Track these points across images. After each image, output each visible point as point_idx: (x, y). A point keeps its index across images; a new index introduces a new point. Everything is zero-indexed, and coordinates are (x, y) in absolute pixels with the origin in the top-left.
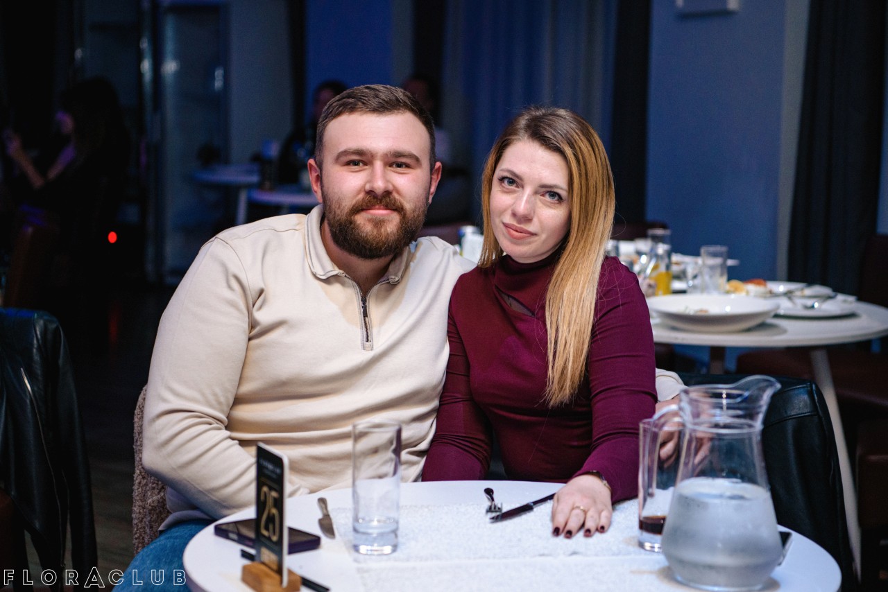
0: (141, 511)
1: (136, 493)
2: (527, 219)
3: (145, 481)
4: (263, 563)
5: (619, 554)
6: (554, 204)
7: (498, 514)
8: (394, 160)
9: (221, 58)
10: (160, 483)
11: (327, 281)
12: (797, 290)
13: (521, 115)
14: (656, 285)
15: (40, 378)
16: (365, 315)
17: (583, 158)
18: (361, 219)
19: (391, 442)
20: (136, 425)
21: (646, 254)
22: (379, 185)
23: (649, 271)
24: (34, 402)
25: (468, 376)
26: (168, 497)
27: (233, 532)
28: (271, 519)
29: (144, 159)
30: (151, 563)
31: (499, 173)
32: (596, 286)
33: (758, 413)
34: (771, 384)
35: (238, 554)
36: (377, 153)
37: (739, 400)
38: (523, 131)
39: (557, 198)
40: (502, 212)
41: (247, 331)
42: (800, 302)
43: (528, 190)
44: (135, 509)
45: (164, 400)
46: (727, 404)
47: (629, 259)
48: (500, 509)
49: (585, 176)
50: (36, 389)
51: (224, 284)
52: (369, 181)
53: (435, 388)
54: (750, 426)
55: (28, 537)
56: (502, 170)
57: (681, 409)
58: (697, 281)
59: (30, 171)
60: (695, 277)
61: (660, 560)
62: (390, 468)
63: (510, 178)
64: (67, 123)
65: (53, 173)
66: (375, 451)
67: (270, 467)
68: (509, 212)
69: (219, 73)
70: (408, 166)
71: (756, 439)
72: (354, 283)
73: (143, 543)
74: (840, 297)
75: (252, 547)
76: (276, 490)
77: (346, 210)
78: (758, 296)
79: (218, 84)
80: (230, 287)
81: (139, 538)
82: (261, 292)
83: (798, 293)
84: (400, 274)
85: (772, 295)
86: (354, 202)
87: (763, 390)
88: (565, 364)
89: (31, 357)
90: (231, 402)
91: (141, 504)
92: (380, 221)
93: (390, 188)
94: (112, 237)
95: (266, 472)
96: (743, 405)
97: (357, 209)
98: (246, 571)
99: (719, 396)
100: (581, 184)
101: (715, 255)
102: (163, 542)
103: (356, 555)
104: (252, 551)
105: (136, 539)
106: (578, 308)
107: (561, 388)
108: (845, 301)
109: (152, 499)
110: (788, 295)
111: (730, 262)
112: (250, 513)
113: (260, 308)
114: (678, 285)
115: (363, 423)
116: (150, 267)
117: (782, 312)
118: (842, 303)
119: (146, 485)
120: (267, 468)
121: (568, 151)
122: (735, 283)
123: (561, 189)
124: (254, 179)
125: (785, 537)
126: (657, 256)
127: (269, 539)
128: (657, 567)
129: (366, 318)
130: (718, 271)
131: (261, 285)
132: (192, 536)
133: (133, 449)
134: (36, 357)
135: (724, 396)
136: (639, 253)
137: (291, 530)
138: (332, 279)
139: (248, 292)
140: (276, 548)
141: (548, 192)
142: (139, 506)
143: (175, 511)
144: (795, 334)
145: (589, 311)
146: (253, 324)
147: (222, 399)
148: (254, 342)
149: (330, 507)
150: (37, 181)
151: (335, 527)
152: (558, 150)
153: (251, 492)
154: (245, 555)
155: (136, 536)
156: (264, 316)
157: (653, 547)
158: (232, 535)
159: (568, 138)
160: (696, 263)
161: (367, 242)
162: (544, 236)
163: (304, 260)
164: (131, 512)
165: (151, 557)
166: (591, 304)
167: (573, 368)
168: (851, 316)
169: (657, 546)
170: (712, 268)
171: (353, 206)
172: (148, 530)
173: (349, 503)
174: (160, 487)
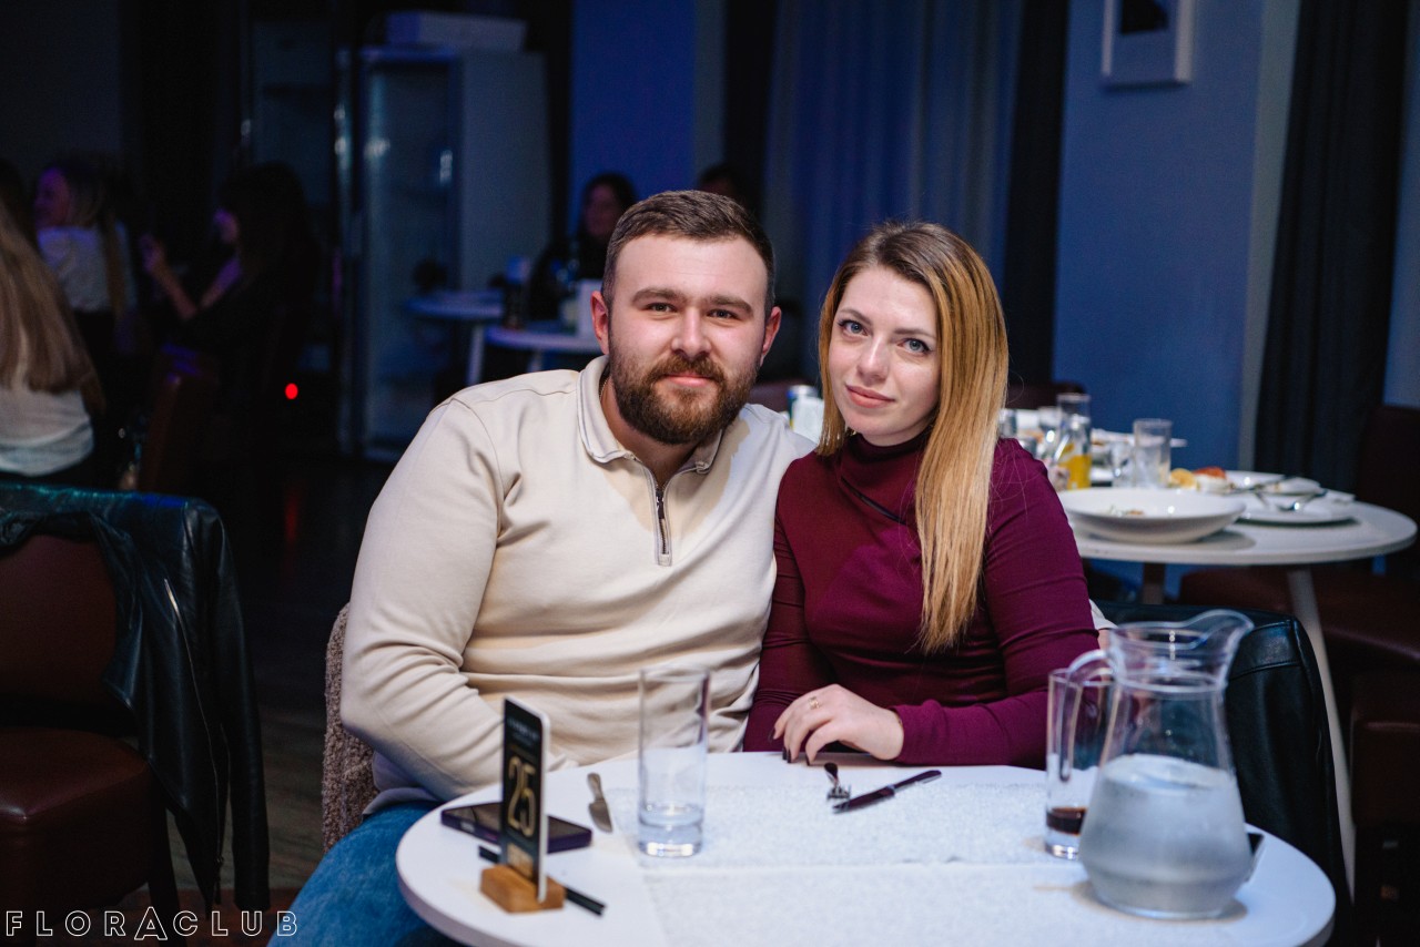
0: (335, 786)
1: (327, 762)
2: (879, 378)
3: (341, 744)
4: (512, 867)
5: (1016, 861)
6: (918, 356)
7: (845, 800)
8: (714, 307)
9: (449, 137)
10: (362, 746)
11: (609, 466)
12: (1270, 483)
13: (871, 233)
14: (1069, 474)
15: (191, 593)
16: (661, 515)
17: (957, 290)
18: (663, 389)
19: (694, 696)
20: (329, 664)
21: (1053, 429)
22: (692, 343)
23: (1058, 454)
24: (183, 629)
25: (802, 607)
26: (375, 767)
27: (468, 821)
28: (523, 804)
29: (338, 281)
30: (351, 862)
31: (840, 315)
32: (988, 480)
33: (1219, 665)
34: (1240, 624)
35: (475, 852)
36: (692, 297)
37: (1193, 645)
38: (872, 255)
39: (921, 348)
40: (845, 371)
41: (496, 535)
42: (1274, 501)
43: (880, 338)
44: (327, 783)
45: (375, 628)
46: (1177, 651)
47: (1031, 437)
48: (847, 795)
49: (960, 315)
50: (184, 608)
51: (464, 465)
52: (677, 336)
53: (757, 621)
54: (1209, 683)
55: (170, 817)
56: (843, 311)
57: (1110, 656)
58: (1128, 470)
59: (177, 293)
60: (1124, 463)
61: (1076, 871)
62: (692, 734)
63: (854, 322)
64: (230, 227)
65: (209, 299)
66: (672, 708)
67: (523, 729)
68: (854, 370)
69: (446, 159)
70: (734, 316)
71: (1217, 701)
72: (647, 470)
73: (336, 832)
74: (1332, 495)
75: (495, 843)
76: (531, 764)
77: (643, 374)
78: (1213, 492)
79: (445, 174)
80: (472, 470)
81: (331, 824)
82: (517, 478)
83: (1271, 489)
84: (711, 459)
85: (1235, 490)
86: (655, 363)
87: (1228, 631)
88: (947, 591)
89: (179, 564)
90: (469, 636)
91: (334, 776)
92: (689, 394)
93: (708, 346)
94: (292, 391)
95: (517, 737)
96: (1199, 653)
97: (659, 374)
98: (486, 877)
99: (1165, 639)
100: (954, 329)
101: (1154, 432)
102: (367, 832)
103: (643, 856)
104: (495, 849)
105: (327, 825)
106: (963, 511)
107: (942, 626)
108: (1337, 501)
109: (351, 770)
110: (1257, 490)
111: (1175, 443)
112: (492, 793)
113: (514, 501)
114: (1099, 474)
115: (655, 669)
116: (344, 435)
117: (1248, 515)
118: (1334, 503)
119: (342, 749)
120: (518, 732)
121: (935, 281)
122: (1181, 472)
123: (926, 334)
124: (495, 311)
125: (1254, 841)
126: (1071, 433)
127: (520, 832)
128: (1071, 881)
129: (663, 521)
130: (1158, 455)
131: (516, 468)
132: (410, 824)
133: (325, 698)
134: (187, 564)
135: (1172, 638)
136: (1045, 428)
137: (553, 820)
138: (615, 463)
139: (498, 478)
140: (530, 845)
141: (908, 340)
142: (332, 779)
143: (385, 788)
144: (1267, 547)
145: (979, 518)
146: (503, 525)
147: (457, 630)
148: (504, 550)
149: (605, 786)
150: (186, 309)
151: (612, 815)
152: (920, 280)
153: (495, 764)
154: (484, 854)
155: (327, 822)
156: (519, 515)
157: (1065, 852)
158: (466, 826)
159: (936, 264)
160: (1126, 443)
161: (669, 422)
162: (904, 403)
163: (576, 435)
164: (320, 787)
165: (351, 852)
166: (982, 506)
167: (957, 598)
168: (1347, 522)
169: (1071, 850)
170: (1148, 450)
171: (654, 369)
172: (344, 814)
173: (633, 781)
174: (362, 753)
